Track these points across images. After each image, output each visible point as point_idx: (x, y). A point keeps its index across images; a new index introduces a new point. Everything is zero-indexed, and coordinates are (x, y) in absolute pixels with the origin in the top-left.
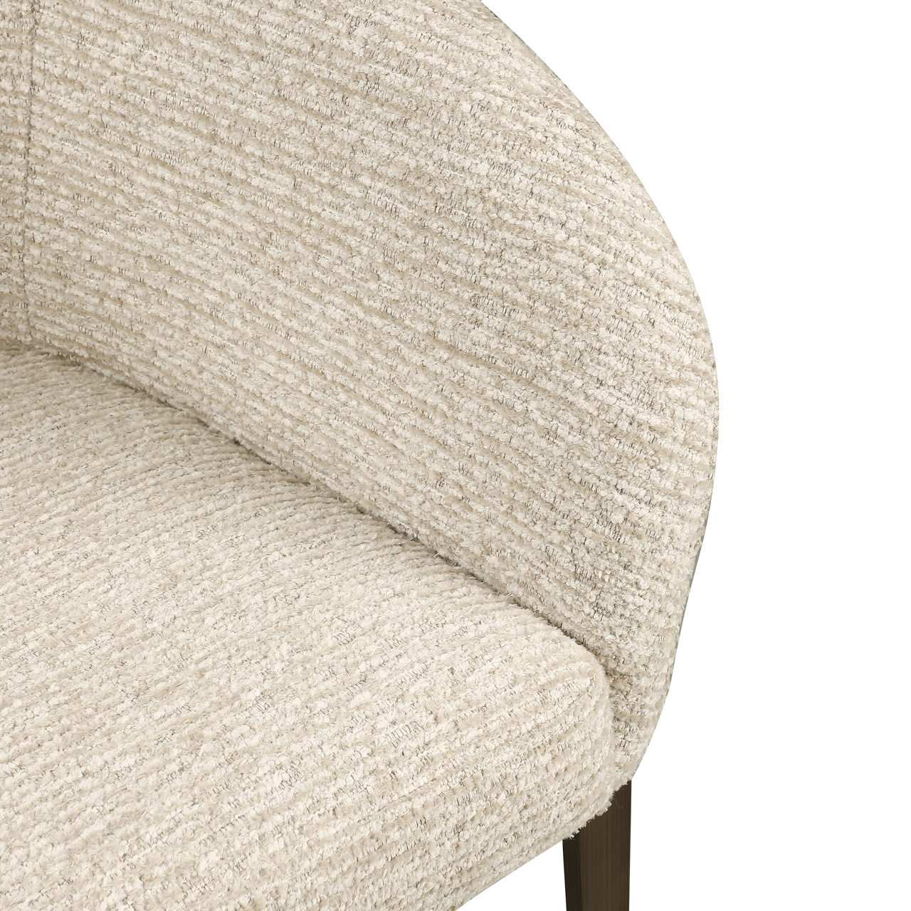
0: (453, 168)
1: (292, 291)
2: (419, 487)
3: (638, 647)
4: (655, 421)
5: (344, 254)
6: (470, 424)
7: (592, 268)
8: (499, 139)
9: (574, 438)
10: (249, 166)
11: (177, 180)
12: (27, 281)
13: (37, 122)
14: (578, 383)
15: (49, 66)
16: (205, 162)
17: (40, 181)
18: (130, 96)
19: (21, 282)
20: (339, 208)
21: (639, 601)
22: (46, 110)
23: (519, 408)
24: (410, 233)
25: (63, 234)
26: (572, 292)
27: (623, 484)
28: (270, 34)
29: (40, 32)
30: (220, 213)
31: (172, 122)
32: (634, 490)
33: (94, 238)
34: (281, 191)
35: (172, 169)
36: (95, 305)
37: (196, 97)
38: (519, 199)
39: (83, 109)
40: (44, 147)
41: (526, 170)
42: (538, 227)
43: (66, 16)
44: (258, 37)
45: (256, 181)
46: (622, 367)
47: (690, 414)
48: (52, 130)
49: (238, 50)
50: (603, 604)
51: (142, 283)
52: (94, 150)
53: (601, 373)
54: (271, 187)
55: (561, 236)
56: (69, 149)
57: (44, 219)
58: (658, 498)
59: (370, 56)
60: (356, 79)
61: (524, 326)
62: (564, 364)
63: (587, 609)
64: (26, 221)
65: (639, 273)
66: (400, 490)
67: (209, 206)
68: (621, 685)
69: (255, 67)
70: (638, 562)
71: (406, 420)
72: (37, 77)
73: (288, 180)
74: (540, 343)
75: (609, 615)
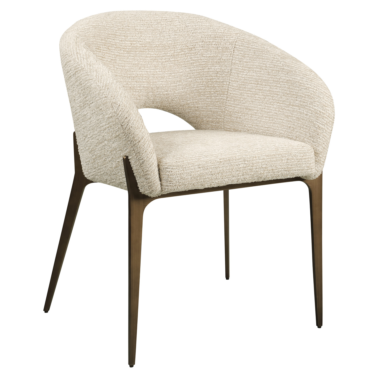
0: (295, 79)
1: (269, 105)
2: (287, 130)
3: (320, 149)
4: (323, 112)
5: (277, 96)
6: (295, 116)
7: (315, 91)
8: (302, 75)
9: (311, 115)
10: (263, 86)
11: (251, 93)
12: (224, 118)
13: (229, 89)
14: (312, 106)
15: (232, 79)
16: (256, 88)
17: (229, 99)
18: (245, 81)
19: (223, 118)
20: (277, 89)
21: (320, 141)
22: (231, 87)
23: (302, 112)
24: (287, 89)
25: (232, 108)
26: (312, 94)
27: (318, 121)
28: (268, 66)
29: (231, 74)
30: (258, 96)
31: (251, 83)
32: (320, 122)
33: (236, 107)
34: (268, 89)
35: (251, 91)
36: (236, 120)
37: (256, 78)
38: (304, 82)
39: (237, 85)
40: (230, 93)
41: (306, 78)
42: (307, 86)
43: (236, 71)
44: (266, 67)
45: (264, 89)
46: (318, 104)
47: (329, 112)
48: (232, 90)
49: (263, 69)
50: (314, 141)
51: (244, 113)
52: (238, 92)
53: (315, 104)
54: (266, 89)
55: (310, 86)
56: (234, 92)
57: (229, 106)
58: (323, 124)
59: (283, 66)
60: (281, 69)
61: (304, 100)
62: (310, 104)
63: (312, 142)
64: (226, 106)
65: (322, 91)
66: (283, 132)
67: (256, 96)
68: (317, 155)
69: (265, 71)
70: (320, 134)
71: (285, 119)
72: (230, 81)
73: (269, 87)
74: (306, 101)
75: (315, 143)
